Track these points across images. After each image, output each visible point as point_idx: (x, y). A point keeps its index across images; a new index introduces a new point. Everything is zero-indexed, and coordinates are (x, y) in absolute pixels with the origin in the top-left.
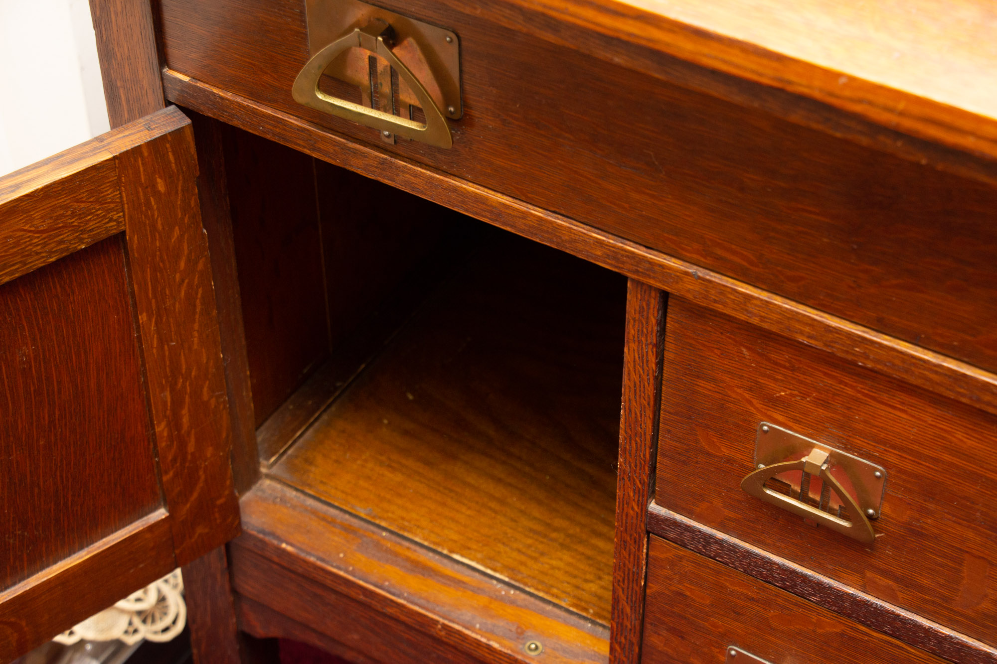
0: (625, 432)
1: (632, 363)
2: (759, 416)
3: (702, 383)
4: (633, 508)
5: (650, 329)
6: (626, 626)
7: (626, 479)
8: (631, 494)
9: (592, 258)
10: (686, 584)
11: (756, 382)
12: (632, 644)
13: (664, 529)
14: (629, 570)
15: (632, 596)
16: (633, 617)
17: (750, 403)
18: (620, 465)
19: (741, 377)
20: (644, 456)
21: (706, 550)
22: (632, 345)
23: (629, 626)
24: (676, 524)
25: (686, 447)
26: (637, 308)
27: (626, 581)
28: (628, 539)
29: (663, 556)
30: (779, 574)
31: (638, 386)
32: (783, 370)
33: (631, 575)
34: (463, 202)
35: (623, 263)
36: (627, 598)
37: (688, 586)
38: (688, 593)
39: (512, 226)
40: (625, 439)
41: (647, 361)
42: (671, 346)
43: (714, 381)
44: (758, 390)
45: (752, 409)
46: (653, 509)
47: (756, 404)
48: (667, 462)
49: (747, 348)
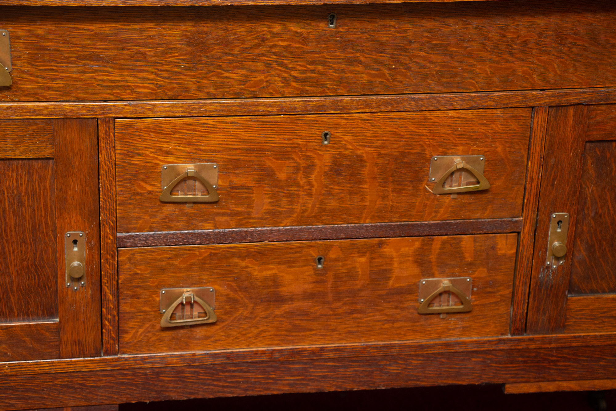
0: (103, 199)
1: (104, 161)
2: (161, 163)
3: (135, 159)
4: (110, 239)
5: (111, 140)
6: (111, 308)
7: (105, 224)
8: (108, 231)
9: (82, 115)
10: (137, 267)
11: (159, 147)
12: (114, 316)
13: (126, 242)
14: (110, 274)
15: (112, 288)
16: (114, 300)
17: (157, 159)
18: (102, 218)
19: (151, 148)
20: (113, 207)
21: (147, 243)
22: (103, 152)
23: (112, 307)
24: (132, 236)
25: (130, 195)
26: (104, 132)
27: (109, 282)
28: (109, 257)
29: (124, 258)
30: (181, 238)
31: (107, 172)
32: (170, 136)
33: (111, 277)
34: (15, 112)
35: (96, 112)
36: (110, 291)
37: (139, 267)
38: (139, 272)
39: (41, 115)
40: (103, 202)
41: (111, 157)
42: (118, 147)
43: (140, 155)
44: (160, 151)
45: (158, 161)
46: (119, 235)
47: (159, 157)
48: (122, 207)
49: (153, 132)
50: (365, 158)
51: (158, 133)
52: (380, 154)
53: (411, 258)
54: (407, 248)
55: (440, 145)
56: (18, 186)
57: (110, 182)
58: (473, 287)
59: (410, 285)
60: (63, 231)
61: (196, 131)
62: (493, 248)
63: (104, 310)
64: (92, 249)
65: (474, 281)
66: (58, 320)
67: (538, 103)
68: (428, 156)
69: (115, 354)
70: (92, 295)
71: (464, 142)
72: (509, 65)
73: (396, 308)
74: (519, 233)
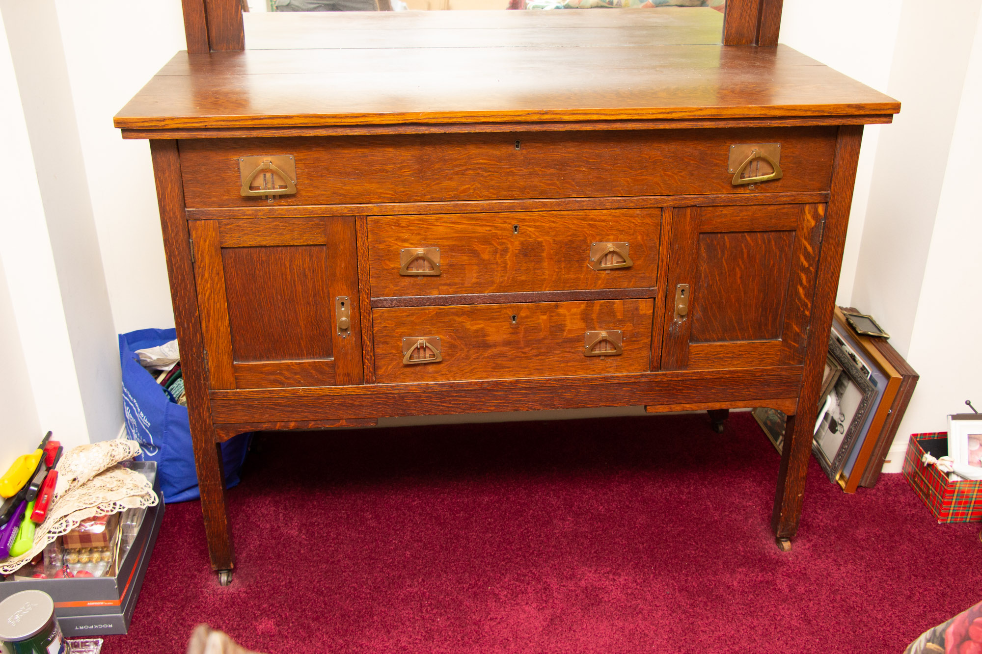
0: (361, 273)
1: (360, 246)
2: (400, 248)
3: (381, 245)
4: (366, 302)
5: (365, 231)
7: (363, 291)
8: (365, 296)
9: (344, 214)
11: (398, 236)
12: (371, 356)
13: (377, 304)
14: (367, 326)
16: (371, 345)
17: (397, 244)
18: (360, 287)
19: (393, 237)
20: (368, 279)
21: (392, 305)
22: (360, 240)
23: (370, 350)
24: (381, 300)
25: (379, 270)
26: (360, 226)
27: (367, 332)
28: (366, 314)
29: (377, 315)
30: (415, 301)
31: (363, 254)
32: (405, 228)
33: (368, 328)
34: (299, 213)
35: (354, 211)
36: (368, 338)
37: (387, 322)
38: (387, 325)
39: (316, 214)
40: (361, 275)
41: (365, 243)
42: (370, 236)
43: (385, 242)
44: (398, 239)
45: (398, 247)
46: (372, 299)
47: (399, 244)
48: (374, 279)
49: (394, 226)
50: (544, 244)
51: (398, 226)
52: (554, 241)
53: (579, 316)
54: (576, 309)
55: (597, 234)
56: (303, 264)
57: (365, 261)
58: (623, 337)
59: (579, 336)
60: (334, 296)
61: (424, 224)
62: (637, 309)
63: (364, 352)
64: (354, 309)
65: (623, 333)
66: (333, 359)
67: (665, 205)
68: (589, 243)
69: (373, 383)
70: (355, 341)
71: (614, 232)
72: (644, 177)
73: (569, 352)
74: (654, 298)
